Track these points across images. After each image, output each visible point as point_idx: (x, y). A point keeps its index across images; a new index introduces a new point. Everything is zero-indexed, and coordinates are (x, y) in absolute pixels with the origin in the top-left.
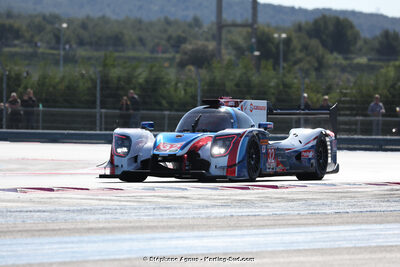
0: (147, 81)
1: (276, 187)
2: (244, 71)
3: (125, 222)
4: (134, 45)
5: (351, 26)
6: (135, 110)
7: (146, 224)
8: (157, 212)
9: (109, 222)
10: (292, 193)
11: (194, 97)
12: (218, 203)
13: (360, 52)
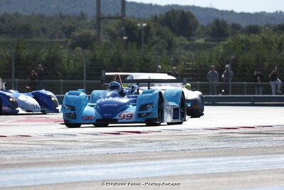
0: (47, 58)
1: (139, 132)
2: (116, 50)
3: (32, 159)
4: (38, 34)
5: (192, 17)
6: (40, 79)
7: (47, 161)
8: (55, 152)
9: (20, 160)
10: (150, 137)
11: (81, 69)
12: (98, 144)
13: (199, 36)
